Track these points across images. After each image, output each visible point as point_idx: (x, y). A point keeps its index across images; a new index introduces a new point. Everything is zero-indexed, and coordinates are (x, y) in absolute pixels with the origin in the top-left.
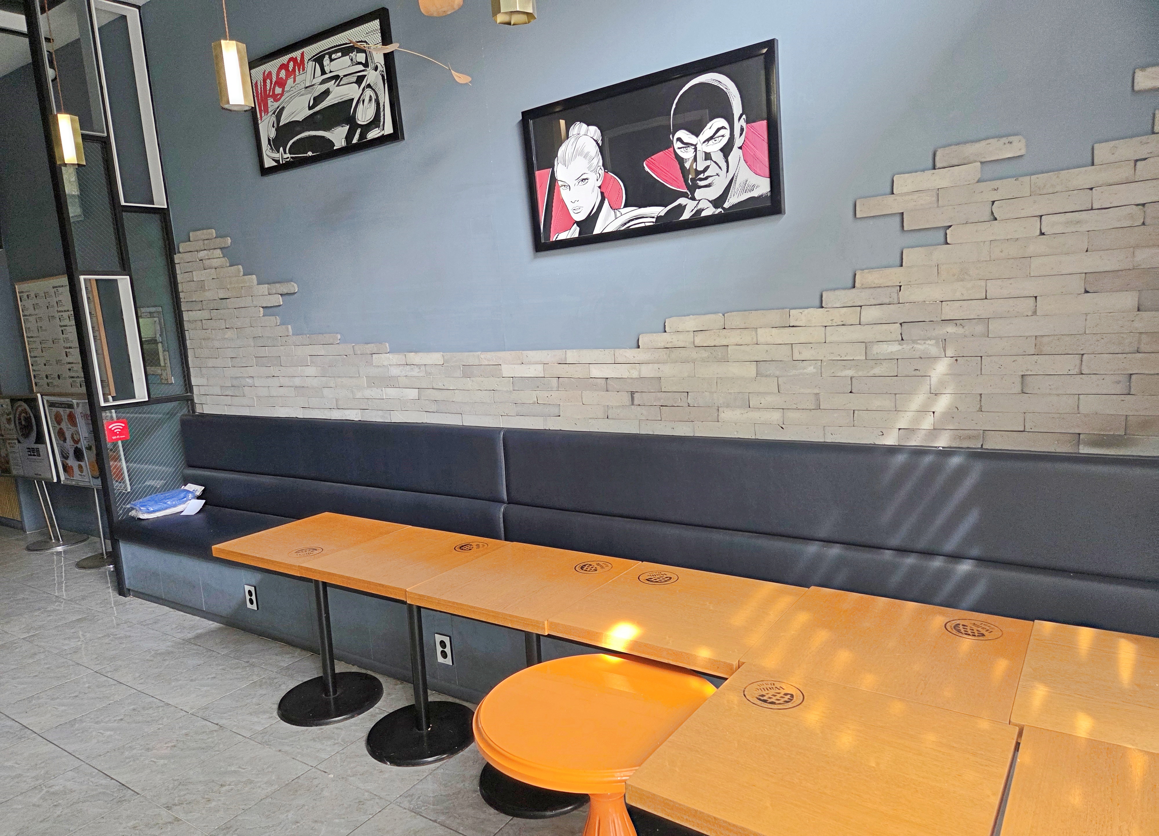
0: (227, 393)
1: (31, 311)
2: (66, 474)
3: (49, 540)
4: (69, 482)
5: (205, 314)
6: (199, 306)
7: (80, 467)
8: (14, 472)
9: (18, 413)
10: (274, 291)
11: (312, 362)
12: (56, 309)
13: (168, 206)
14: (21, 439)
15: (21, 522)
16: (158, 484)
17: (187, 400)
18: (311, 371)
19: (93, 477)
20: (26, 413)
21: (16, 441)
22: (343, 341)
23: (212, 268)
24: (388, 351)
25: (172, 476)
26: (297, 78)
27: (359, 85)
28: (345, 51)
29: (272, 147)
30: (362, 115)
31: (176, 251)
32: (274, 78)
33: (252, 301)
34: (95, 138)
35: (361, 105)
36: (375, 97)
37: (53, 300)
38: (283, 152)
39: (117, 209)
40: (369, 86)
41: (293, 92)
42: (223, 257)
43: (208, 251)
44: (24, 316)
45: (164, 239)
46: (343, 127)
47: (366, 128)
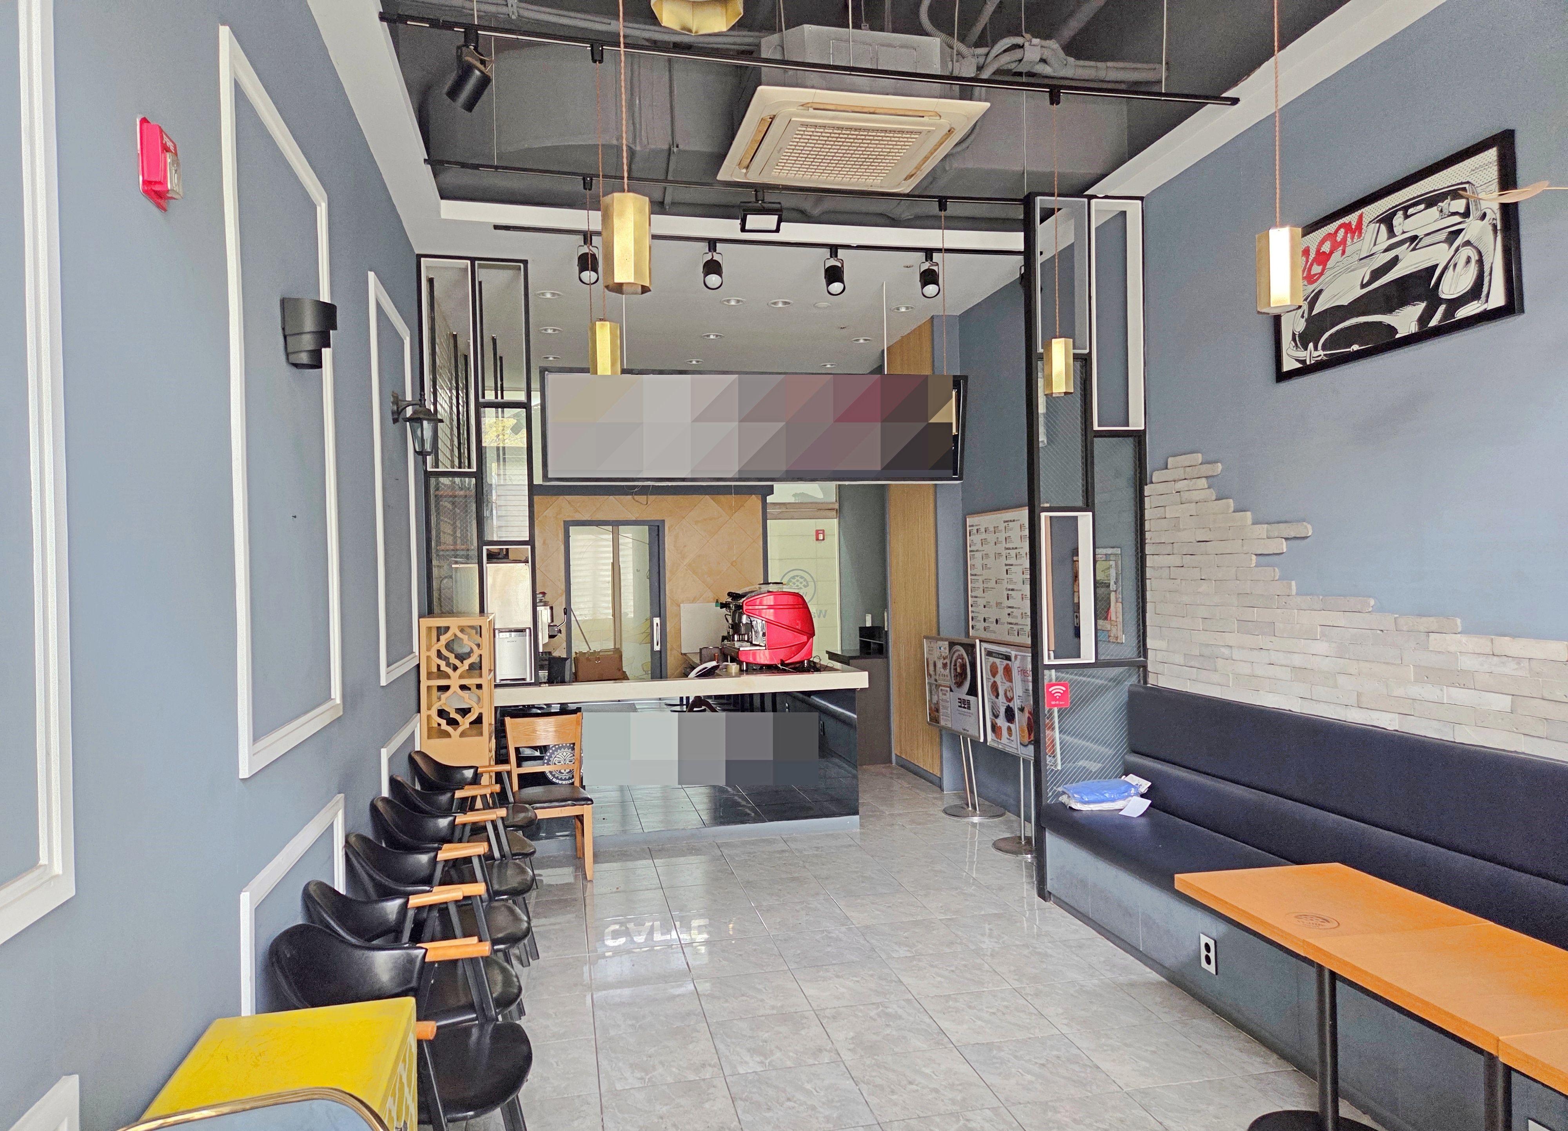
0: (1192, 664)
1: (978, 547)
2: (993, 735)
3: (966, 807)
4: (995, 745)
5: (1175, 560)
6: (1168, 549)
7: (1009, 729)
8: (942, 723)
9: (954, 658)
10: (1276, 535)
11: (1323, 635)
12: (1004, 545)
13: (1145, 427)
14: (954, 687)
15: (941, 779)
16: (1095, 767)
17: (1139, 667)
18: (1321, 647)
19: (1021, 744)
20: (963, 659)
21: (948, 689)
22: (1380, 609)
23: (1192, 502)
24: (1460, 630)
25: (1111, 759)
26: (1347, 249)
27: (1451, 245)
28: (1431, 201)
29: (1296, 344)
30: (1451, 286)
31: (1148, 481)
32: (1312, 255)
33: (1243, 546)
34: (1076, 357)
35: (1450, 273)
36: (1477, 258)
37: (1002, 536)
38: (1313, 349)
39: (1088, 435)
40: (1468, 243)
41: (1338, 268)
42: (1209, 488)
43: (1189, 481)
44: (971, 551)
45: (1135, 467)
46: (1414, 305)
47: (1455, 304)
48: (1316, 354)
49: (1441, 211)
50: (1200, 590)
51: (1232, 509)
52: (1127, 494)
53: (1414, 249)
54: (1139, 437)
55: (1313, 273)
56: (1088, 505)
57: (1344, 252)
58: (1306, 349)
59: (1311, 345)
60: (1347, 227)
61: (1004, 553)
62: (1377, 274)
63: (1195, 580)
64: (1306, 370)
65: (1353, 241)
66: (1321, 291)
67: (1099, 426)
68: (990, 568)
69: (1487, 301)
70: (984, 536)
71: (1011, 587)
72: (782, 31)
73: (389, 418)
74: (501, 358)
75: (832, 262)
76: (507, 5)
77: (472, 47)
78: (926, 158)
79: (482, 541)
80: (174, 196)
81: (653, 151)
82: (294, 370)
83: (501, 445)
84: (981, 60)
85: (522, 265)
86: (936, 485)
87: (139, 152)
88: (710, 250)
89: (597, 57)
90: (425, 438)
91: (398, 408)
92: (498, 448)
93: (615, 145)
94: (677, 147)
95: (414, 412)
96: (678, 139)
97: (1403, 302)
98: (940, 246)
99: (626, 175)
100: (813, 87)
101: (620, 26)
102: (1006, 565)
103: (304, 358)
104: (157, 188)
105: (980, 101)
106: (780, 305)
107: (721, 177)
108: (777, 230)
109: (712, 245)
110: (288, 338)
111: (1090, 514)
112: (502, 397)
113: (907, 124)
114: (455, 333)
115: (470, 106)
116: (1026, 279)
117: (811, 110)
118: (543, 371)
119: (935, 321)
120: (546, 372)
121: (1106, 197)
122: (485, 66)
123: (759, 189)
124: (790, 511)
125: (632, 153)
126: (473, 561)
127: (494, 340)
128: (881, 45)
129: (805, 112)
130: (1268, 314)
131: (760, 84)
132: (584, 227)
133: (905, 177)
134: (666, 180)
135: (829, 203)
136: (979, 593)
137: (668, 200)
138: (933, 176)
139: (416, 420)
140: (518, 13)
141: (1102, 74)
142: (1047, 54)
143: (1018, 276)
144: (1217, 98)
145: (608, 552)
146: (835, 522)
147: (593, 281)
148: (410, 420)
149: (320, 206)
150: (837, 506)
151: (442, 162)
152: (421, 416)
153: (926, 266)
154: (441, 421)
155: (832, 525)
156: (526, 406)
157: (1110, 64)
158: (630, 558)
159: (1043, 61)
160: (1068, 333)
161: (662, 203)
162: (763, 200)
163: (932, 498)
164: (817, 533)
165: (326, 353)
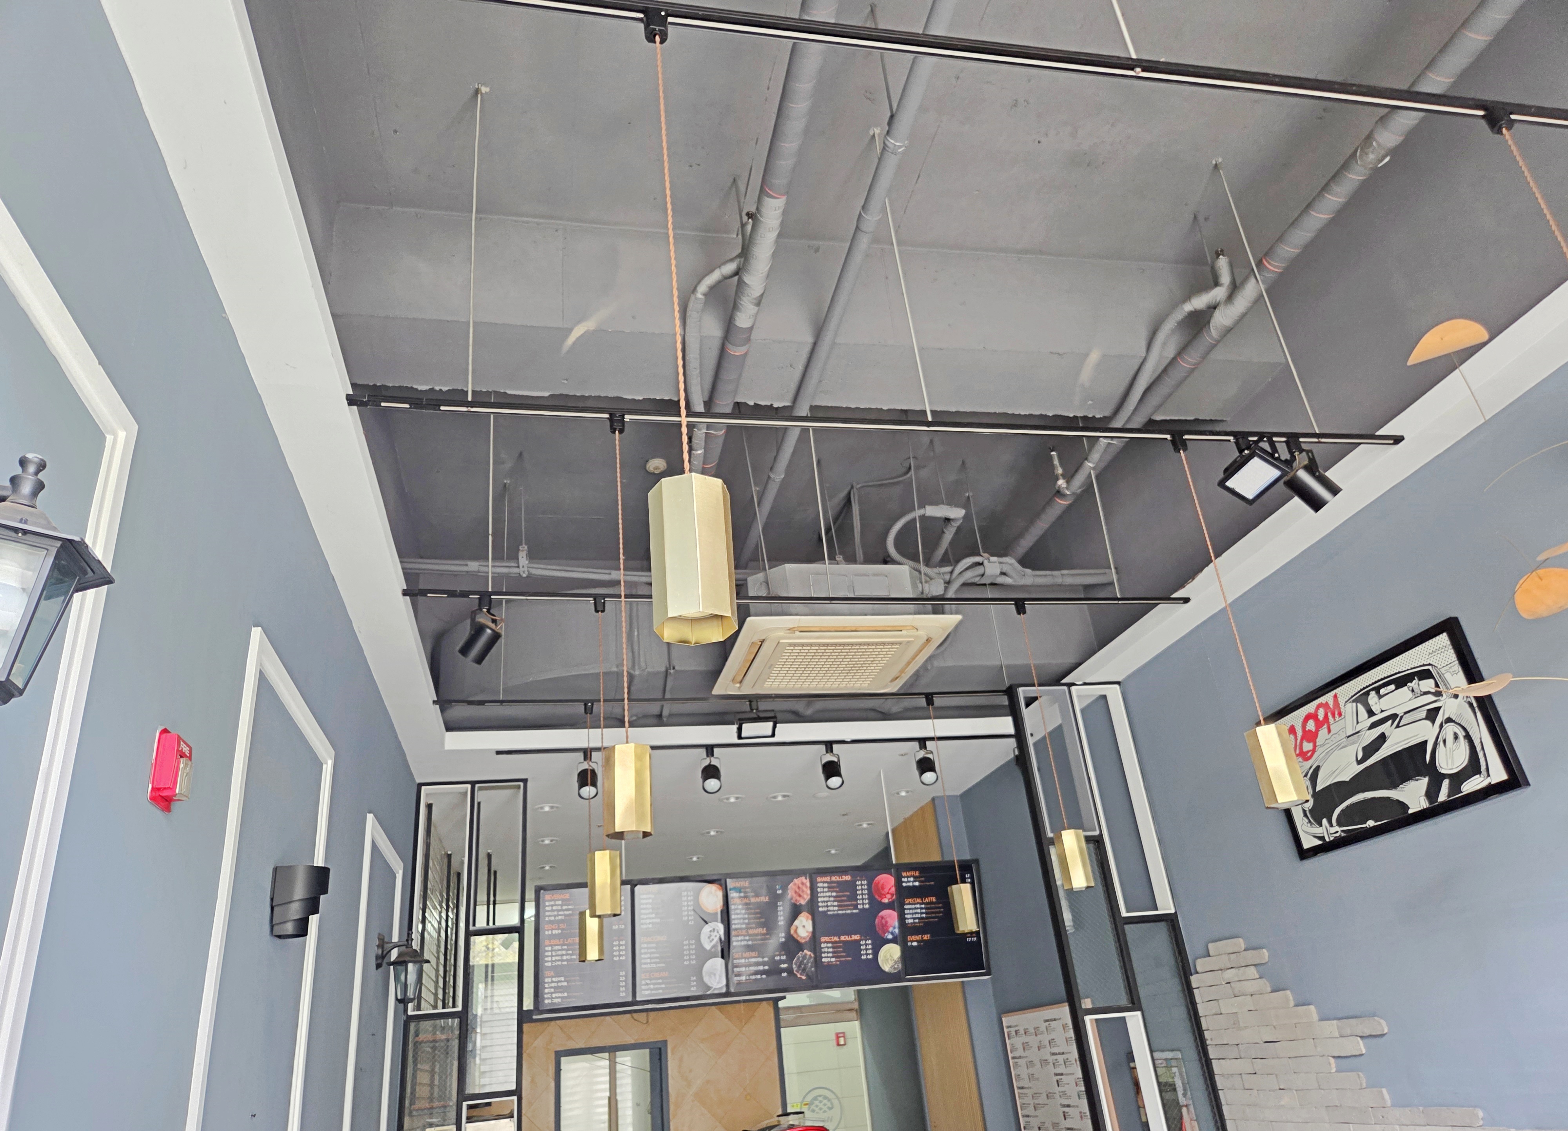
1: (1020, 1052)
5: (1245, 1066)
6: (1234, 1052)
10: (1349, 1032)
12: (1049, 1050)
13: (1176, 910)
22: (1490, 1122)
23: (1246, 995)
26: (1332, 727)
27: (1433, 722)
28: (1401, 682)
29: (1310, 822)
30: (1447, 761)
31: (1193, 971)
32: (1300, 733)
33: (1315, 1046)
34: (1088, 839)
35: (1441, 750)
36: (1464, 734)
37: (1045, 1038)
38: (1328, 825)
39: (1118, 923)
40: (1449, 720)
41: (1328, 746)
42: (1260, 978)
43: (1237, 970)
44: (1013, 1058)
45: (1175, 955)
46: (1417, 780)
47: (1457, 779)
48: (1332, 830)
49: (1413, 691)
50: (1282, 1103)
51: (1292, 1003)
52: (1173, 985)
53: (1398, 726)
54: (1171, 920)
55: (1305, 750)
56: (1135, 1004)
57: (1329, 731)
58: (1321, 825)
59: (1325, 821)
60: (1325, 706)
61: (1051, 1059)
62: (1370, 749)
63: (1274, 1091)
64: (1326, 847)
65: (1335, 720)
66: (1318, 769)
67: (1128, 911)
68: (1037, 1079)
69: (1489, 775)
70: (1025, 1039)
71: (1066, 1102)
72: (766, 570)
73: (373, 963)
74: (495, 872)
75: (829, 758)
76: (518, 567)
77: (485, 610)
78: (909, 663)
79: (462, 1095)
80: (180, 798)
81: (649, 673)
82: (278, 940)
83: (490, 962)
84: (947, 577)
85: (522, 784)
86: (963, 982)
87: (153, 761)
88: (708, 756)
89: (599, 608)
90: (409, 983)
91: (383, 952)
92: (487, 966)
93: (614, 672)
94: (674, 668)
95: (400, 955)
96: (675, 662)
97: (1405, 778)
98: (931, 735)
99: (626, 696)
100: (797, 615)
101: (620, 575)
102: (1056, 1075)
103: (289, 928)
104: (165, 794)
105: (951, 614)
106: (780, 798)
107: (716, 691)
108: (773, 735)
109: (710, 751)
110: (276, 909)
111: (1139, 1013)
112: (494, 923)
113: (887, 637)
114: (449, 853)
115: (479, 660)
116: (1022, 760)
117: (797, 633)
118: (538, 890)
119: (936, 802)
120: (542, 891)
121: (1085, 684)
122: (496, 625)
123: (752, 699)
124: (804, 1016)
125: (631, 677)
126: (450, 1122)
127: (489, 856)
128: (856, 575)
129: (791, 635)
130: (1277, 808)
131: (749, 616)
132: (584, 745)
133: (890, 679)
134: (663, 699)
135: (820, 705)
136: (1030, 1111)
137: (665, 713)
138: (917, 675)
139: (401, 963)
140: (528, 571)
141: (1059, 581)
142: (1006, 568)
143: (1012, 756)
144: (1168, 599)
145: (603, 1083)
146: (857, 1024)
147: (592, 795)
148: (393, 963)
149: (326, 763)
150: (856, 1006)
151: (450, 702)
152: (407, 959)
153: (921, 754)
154: (428, 961)
155: (853, 1028)
156: (519, 930)
157: (1065, 572)
158: (629, 1088)
159: (1003, 574)
160: (1076, 823)
161: (660, 716)
162: (757, 709)
163: (960, 995)
164: (838, 1037)
165: (314, 920)
